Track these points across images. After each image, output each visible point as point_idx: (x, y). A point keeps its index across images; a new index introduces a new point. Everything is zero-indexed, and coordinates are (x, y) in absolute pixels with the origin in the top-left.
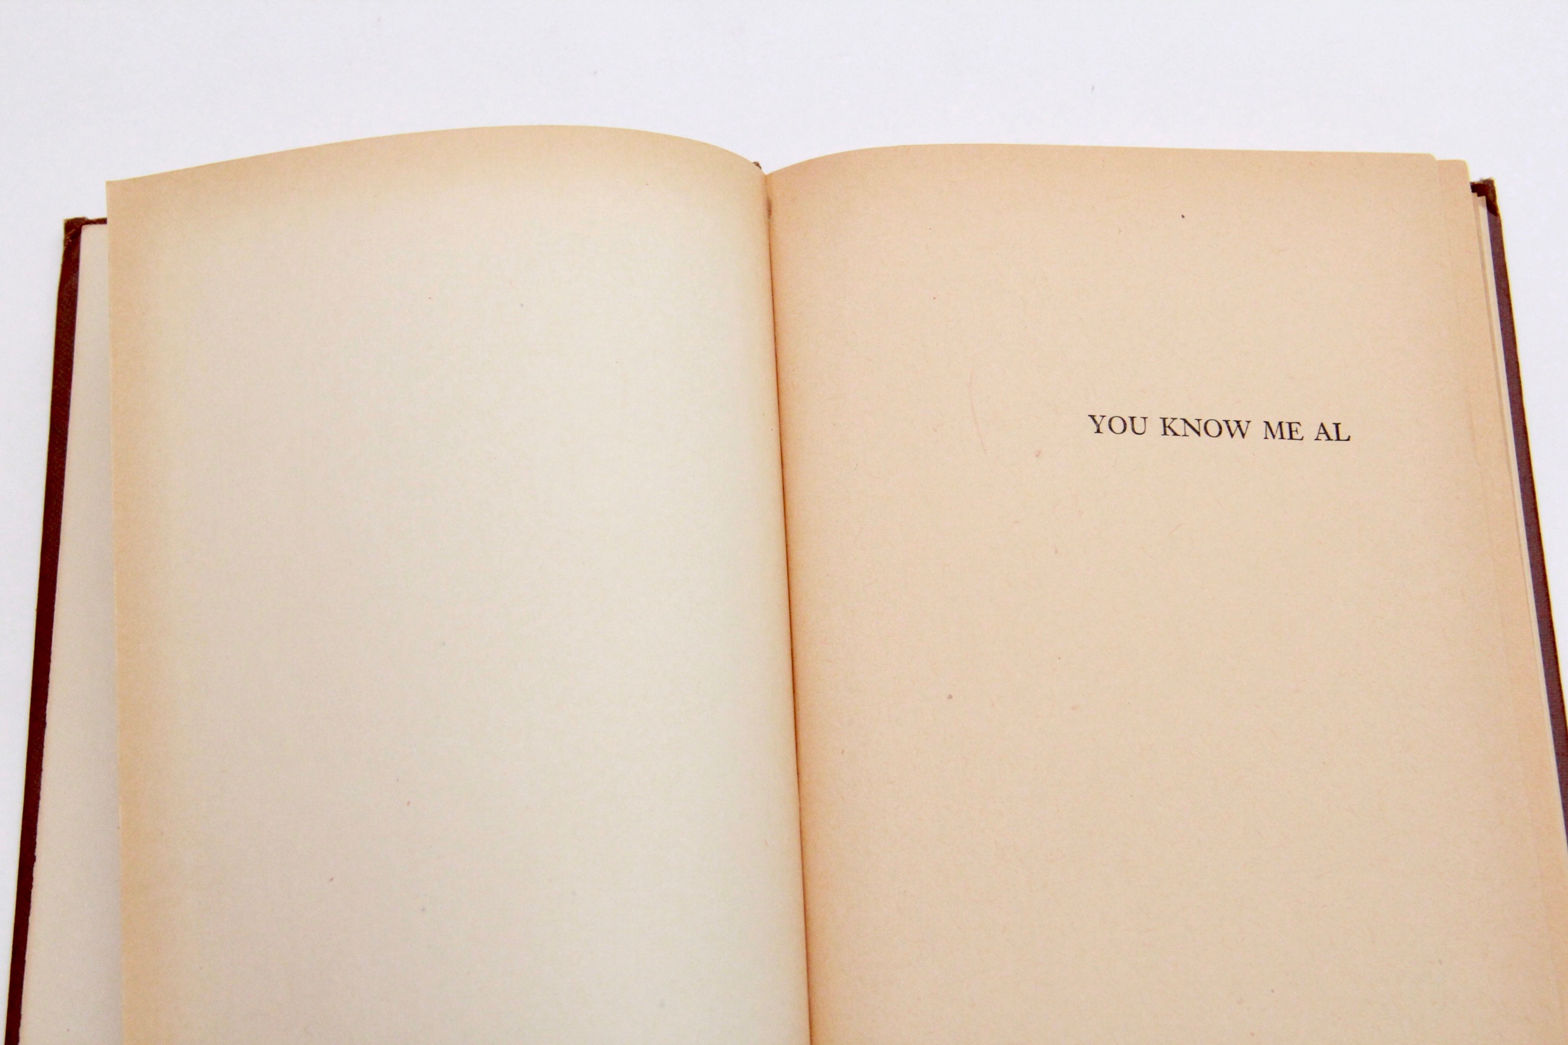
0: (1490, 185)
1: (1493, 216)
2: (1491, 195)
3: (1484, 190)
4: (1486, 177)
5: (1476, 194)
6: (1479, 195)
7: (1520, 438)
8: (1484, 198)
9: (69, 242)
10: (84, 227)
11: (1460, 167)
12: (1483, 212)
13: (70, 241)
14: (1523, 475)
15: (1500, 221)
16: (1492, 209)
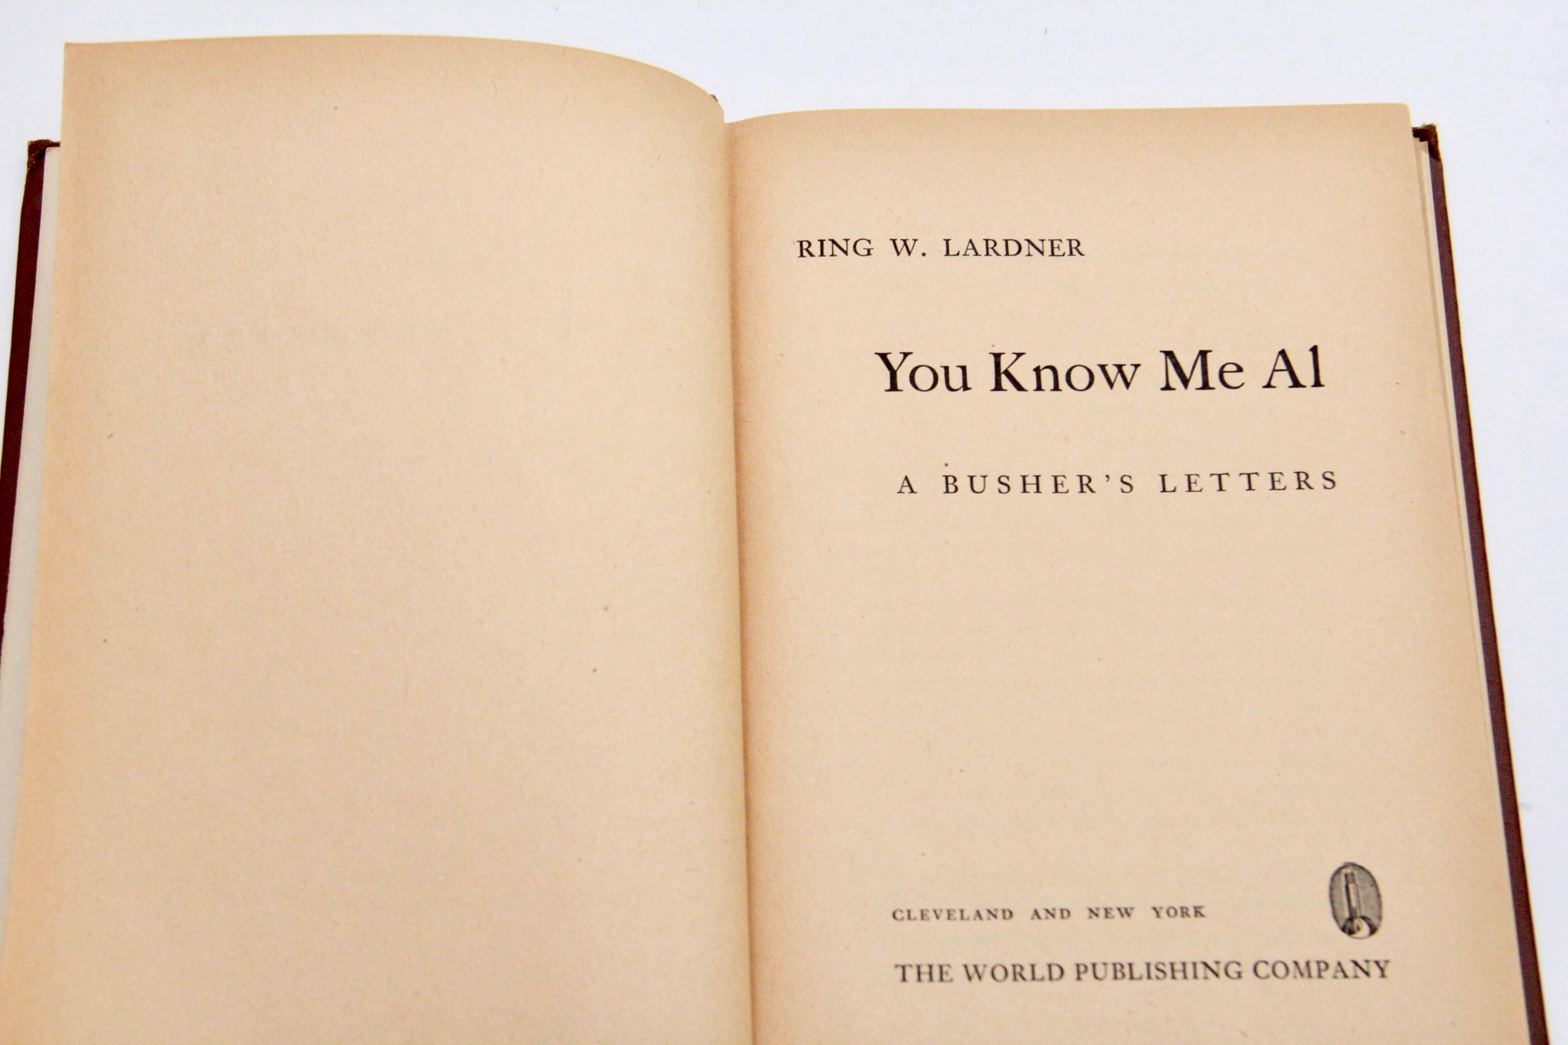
0: (1432, 131)
1: (1434, 161)
2: (1433, 140)
3: (1426, 135)
4: (1428, 123)
5: (1418, 139)
6: (1421, 140)
7: (1458, 376)
8: (1426, 143)
9: (32, 164)
10: (48, 149)
11: (1401, 110)
12: (1425, 156)
13: (34, 162)
14: (1460, 412)
15: (1442, 166)
16: (1434, 154)
